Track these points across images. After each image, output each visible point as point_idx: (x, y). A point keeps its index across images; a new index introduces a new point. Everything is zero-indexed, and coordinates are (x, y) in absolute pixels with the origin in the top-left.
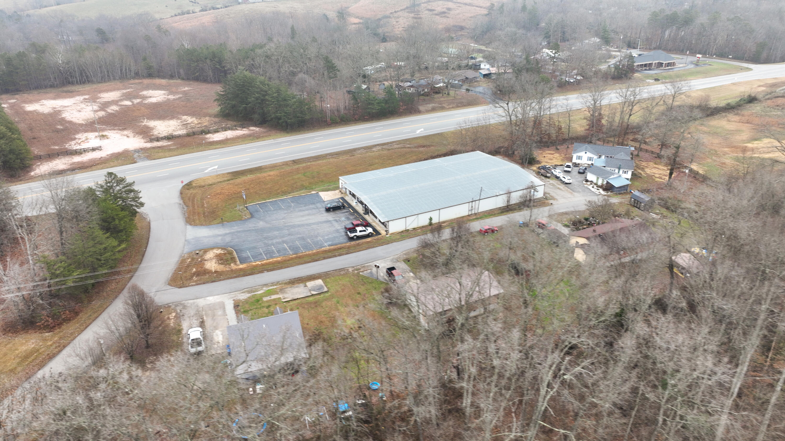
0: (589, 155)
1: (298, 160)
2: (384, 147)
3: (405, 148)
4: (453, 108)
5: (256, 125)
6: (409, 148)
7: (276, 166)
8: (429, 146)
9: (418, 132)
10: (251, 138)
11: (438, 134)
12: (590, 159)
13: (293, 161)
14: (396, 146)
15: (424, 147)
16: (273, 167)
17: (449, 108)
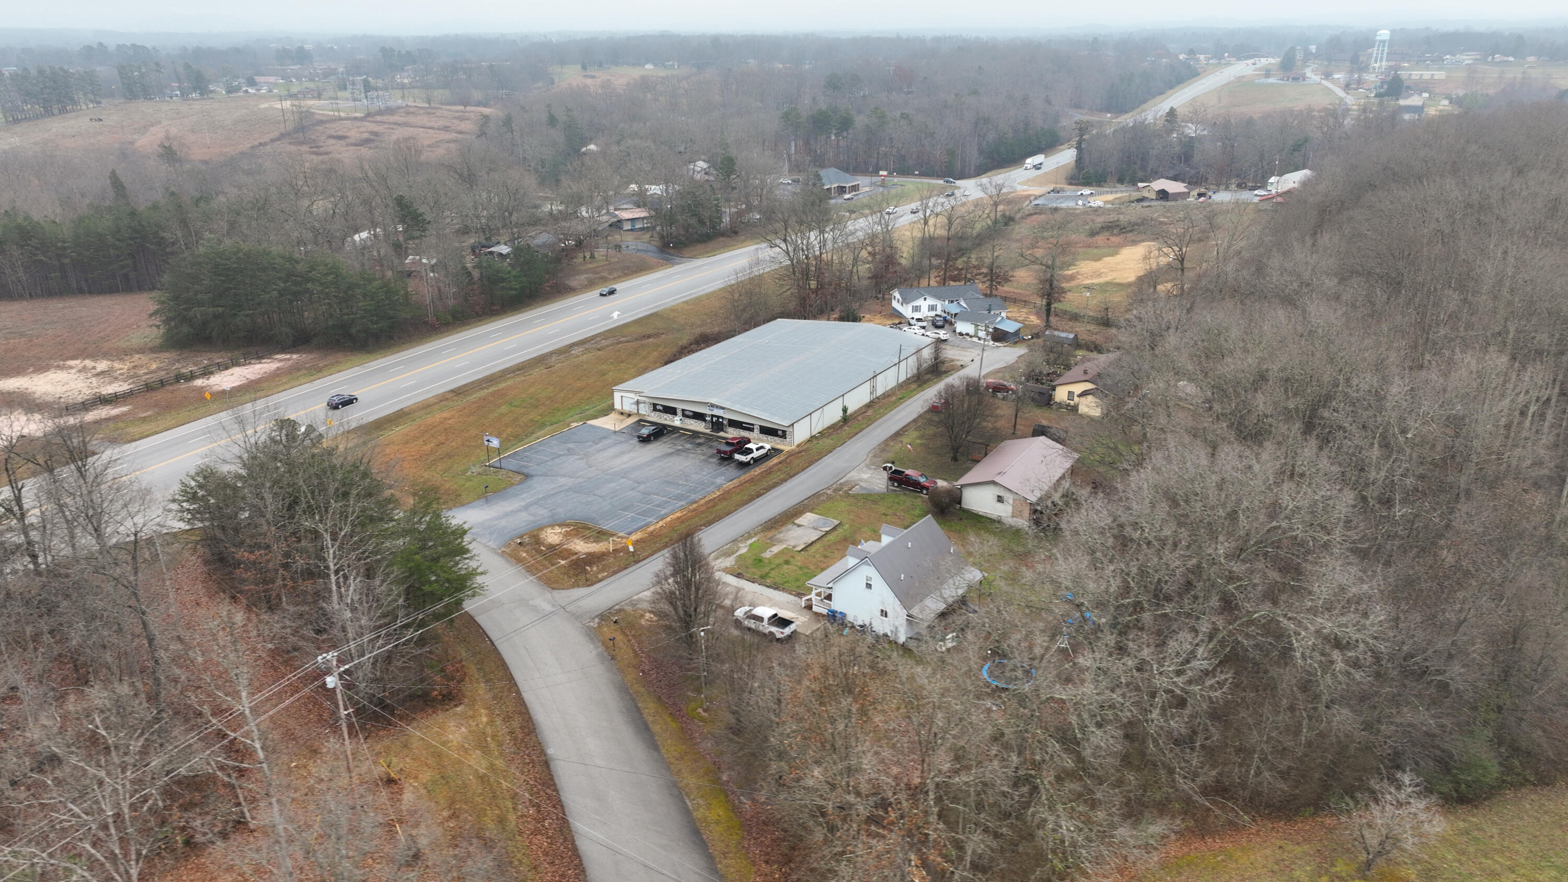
0: (931, 301)
1: (459, 388)
2: (587, 346)
3: (621, 342)
4: (619, 277)
5: (284, 350)
6: (627, 342)
7: (429, 406)
8: (656, 335)
9: (615, 315)
10: (303, 372)
11: (651, 315)
12: (932, 308)
13: (452, 391)
14: (604, 343)
15: (649, 337)
16: (426, 407)
17: (614, 279)
